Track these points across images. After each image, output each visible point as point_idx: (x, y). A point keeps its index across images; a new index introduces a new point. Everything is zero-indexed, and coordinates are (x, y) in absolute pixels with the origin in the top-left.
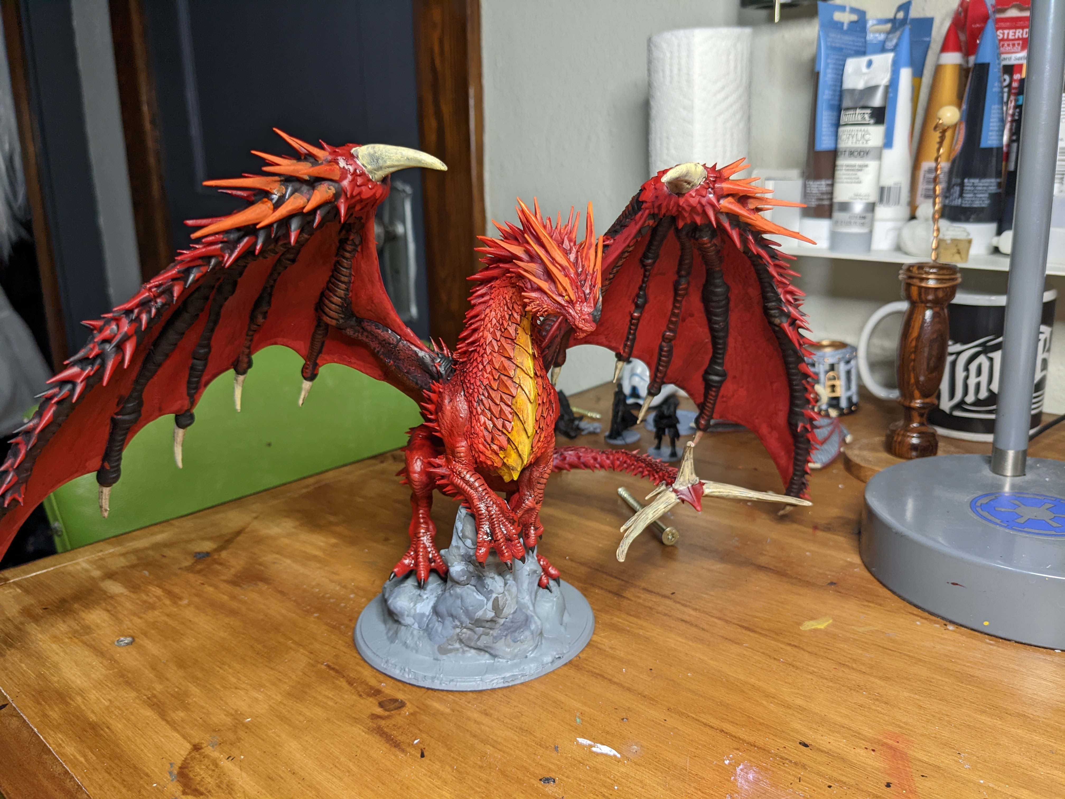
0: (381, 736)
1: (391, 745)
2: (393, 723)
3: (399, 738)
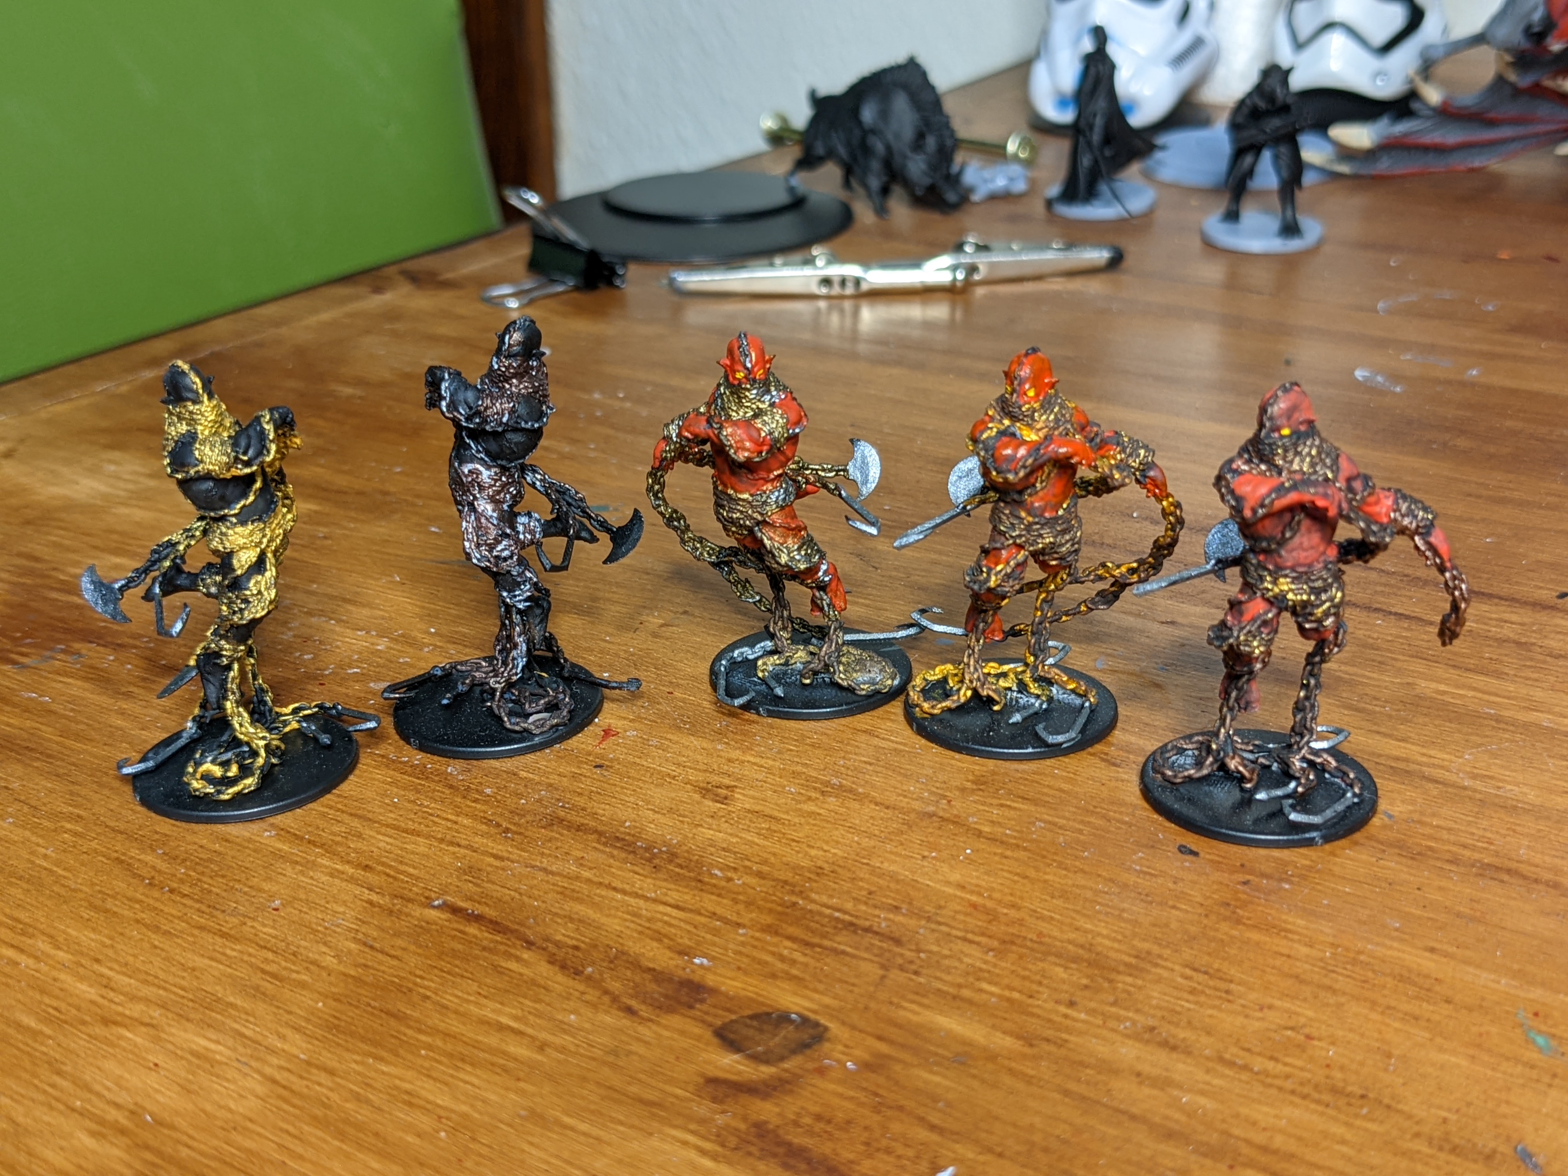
2: (812, 1108)
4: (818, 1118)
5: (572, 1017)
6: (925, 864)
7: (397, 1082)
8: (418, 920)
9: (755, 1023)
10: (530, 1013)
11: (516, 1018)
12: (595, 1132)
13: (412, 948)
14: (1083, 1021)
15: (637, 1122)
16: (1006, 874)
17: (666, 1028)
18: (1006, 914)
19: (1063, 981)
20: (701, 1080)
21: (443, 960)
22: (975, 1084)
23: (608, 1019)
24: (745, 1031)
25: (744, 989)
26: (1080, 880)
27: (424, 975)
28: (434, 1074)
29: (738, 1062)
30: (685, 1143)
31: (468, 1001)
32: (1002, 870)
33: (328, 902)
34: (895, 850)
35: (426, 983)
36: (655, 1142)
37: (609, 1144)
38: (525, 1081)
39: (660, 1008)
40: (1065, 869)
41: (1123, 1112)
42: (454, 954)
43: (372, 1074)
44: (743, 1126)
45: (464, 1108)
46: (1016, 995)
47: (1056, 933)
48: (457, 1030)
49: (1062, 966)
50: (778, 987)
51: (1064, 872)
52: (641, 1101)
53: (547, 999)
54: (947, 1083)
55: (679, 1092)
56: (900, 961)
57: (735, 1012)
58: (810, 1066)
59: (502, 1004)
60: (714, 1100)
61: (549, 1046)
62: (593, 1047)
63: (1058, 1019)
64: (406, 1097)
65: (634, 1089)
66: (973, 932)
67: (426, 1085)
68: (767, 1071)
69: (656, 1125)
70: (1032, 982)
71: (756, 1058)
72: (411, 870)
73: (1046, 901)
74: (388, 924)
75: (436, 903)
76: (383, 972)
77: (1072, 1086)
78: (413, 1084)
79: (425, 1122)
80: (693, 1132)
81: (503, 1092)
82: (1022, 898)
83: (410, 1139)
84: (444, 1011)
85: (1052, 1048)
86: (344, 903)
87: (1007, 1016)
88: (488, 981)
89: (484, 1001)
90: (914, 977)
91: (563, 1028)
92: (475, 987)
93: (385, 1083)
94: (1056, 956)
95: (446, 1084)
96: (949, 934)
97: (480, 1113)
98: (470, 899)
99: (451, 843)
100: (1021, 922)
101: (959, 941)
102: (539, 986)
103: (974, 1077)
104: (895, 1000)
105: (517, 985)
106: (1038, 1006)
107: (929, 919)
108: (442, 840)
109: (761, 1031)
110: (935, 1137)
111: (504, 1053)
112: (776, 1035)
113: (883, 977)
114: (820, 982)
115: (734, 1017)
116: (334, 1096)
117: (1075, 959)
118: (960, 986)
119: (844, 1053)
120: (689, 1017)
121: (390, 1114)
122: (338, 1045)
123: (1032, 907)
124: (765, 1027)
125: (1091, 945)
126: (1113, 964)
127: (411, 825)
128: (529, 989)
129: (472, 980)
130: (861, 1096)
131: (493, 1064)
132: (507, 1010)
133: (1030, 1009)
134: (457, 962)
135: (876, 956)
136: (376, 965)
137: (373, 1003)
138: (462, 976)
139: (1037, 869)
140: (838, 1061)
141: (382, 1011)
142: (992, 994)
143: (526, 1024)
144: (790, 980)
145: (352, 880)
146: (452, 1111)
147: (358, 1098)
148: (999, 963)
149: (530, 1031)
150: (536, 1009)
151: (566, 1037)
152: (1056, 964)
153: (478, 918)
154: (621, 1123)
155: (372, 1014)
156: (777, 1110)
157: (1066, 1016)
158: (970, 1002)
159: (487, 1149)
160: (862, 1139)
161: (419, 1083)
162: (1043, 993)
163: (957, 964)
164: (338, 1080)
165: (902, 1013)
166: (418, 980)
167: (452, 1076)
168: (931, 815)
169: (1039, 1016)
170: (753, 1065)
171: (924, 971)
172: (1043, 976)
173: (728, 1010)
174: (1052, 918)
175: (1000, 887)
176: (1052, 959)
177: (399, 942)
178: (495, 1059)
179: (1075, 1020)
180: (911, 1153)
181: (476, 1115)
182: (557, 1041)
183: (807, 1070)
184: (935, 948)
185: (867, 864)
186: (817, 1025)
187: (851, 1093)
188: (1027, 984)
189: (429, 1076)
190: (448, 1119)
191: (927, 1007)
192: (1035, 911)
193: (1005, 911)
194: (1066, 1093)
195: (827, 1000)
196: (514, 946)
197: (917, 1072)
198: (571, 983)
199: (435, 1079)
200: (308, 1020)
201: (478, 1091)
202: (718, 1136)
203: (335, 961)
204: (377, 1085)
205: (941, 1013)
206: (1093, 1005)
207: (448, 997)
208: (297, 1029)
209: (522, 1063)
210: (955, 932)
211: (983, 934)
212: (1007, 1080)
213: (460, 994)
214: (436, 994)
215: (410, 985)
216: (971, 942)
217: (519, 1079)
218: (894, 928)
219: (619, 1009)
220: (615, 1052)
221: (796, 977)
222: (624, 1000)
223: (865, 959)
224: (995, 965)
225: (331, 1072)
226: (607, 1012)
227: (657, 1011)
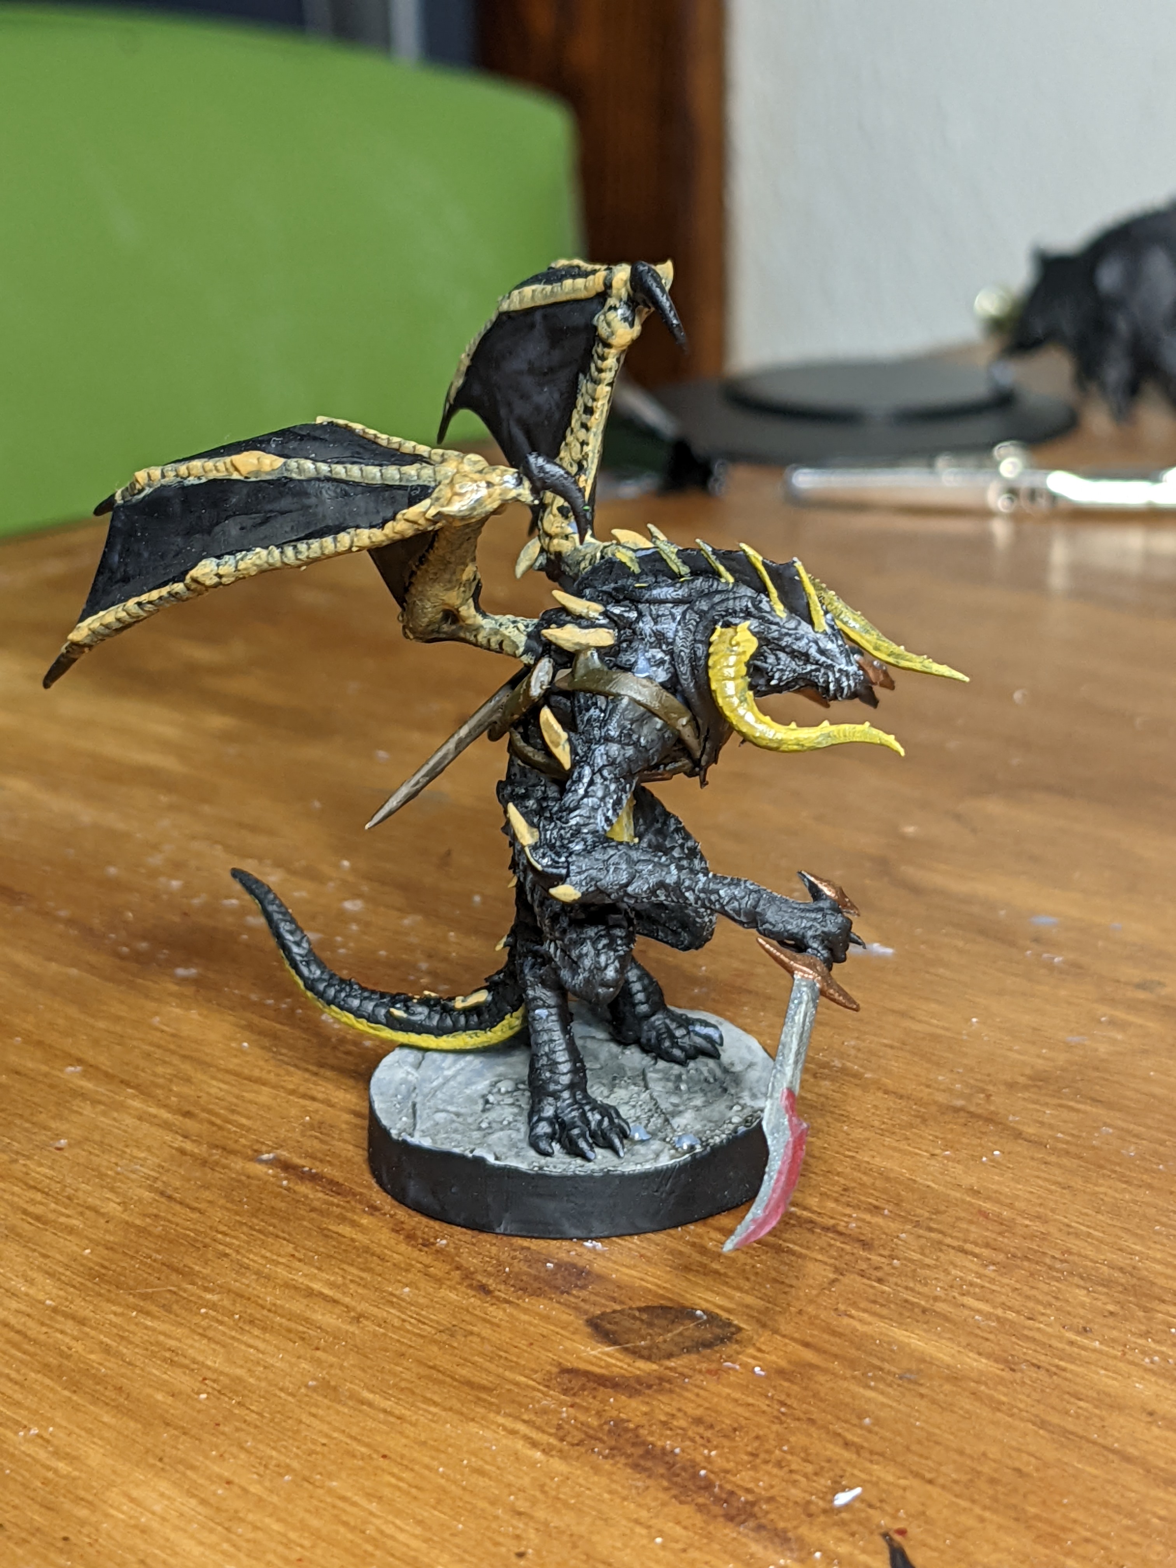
0: (636, 1466)
1: (700, 1508)
2: (691, 1409)
3: (744, 1478)
4: (698, 1421)
5: (407, 1290)
6: (933, 1162)
7: (162, 1338)
8: (237, 1173)
9: (645, 1316)
10: (352, 1281)
11: (332, 1285)
12: (399, 1410)
13: (222, 1202)
14: (1094, 1350)
15: (457, 1406)
16: (1040, 1182)
17: (526, 1311)
18: (1027, 1226)
19: (1083, 1305)
20: (555, 1370)
21: (257, 1217)
22: (922, 1404)
23: (453, 1296)
24: (627, 1323)
25: (642, 1279)
26: (1145, 1195)
27: (229, 1231)
28: (211, 1334)
29: (608, 1354)
30: (513, 1432)
31: (278, 1263)
32: (1038, 1177)
33: (127, 1146)
34: (895, 1144)
35: (228, 1239)
36: (473, 1428)
37: (414, 1425)
38: (324, 1350)
39: (524, 1290)
40: (1126, 1182)
41: (1114, 1451)
42: (273, 1211)
43: (132, 1328)
44: (594, 1421)
45: (239, 1372)
46: (1011, 1315)
47: (1090, 1252)
48: (255, 1292)
49: (1084, 1288)
50: (689, 1280)
51: (1124, 1186)
52: (470, 1384)
53: (379, 1269)
54: (881, 1399)
55: (523, 1379)
56: (864, 1266)
57: (622, 1303)
58: (704, 1366)
59: (319, 1269)
60: (565, 1392)
61: (367, 1318)
62: (424, 1323)
63: (1060, 1346)
64: (168, 1354)
65: (464, 1372)
66: (976, 1244)
67: (197, 1345)
68: (643, 1367)
69: (481, 1410)
70: (1039, 1302)
71: (636, 1353)
72: (244, 1121)
73: (1087, 1215)
74: (198, 1174)
75: (265, 1156)
76: (177, 1225)
77: (1055, 1419)
78: (180, 1341)
79: (184, 1381)
80: (524, 1421)
81: (294, 1360)
82: (1053, 1210)
83: (159, 1397)
84: (243, 1270)
85: (1042, 1375)
86: (149, 1149)
87: (991, 1337)
88: (308, 1244)
89: (297, 1264)
90: (876, 1284)
91: (391, 1301)
92: (290, 1248)
93: (146, 1338)
94: (1082, 1278)
95: (224, 1346)
96: (940, 1243)
97: (259, 1379)
98: (312, 1156)
99: (304, 1096)
100: (1044, 1237)
101: (952, 1251)
102: (373, 1254)
103: (922, 1396)
104: (842, 1307)
105: (345, 1251)
106: (1039, 1329)
107: (917, 1225)
108: (292, 1092)
109: (650, 1325)
110: (847, 1455)
111: (307, 1320)
112: (669, 1331)
113: (834, 1281)
114: (748, 1279)
115: (618, 1307)
116: (78, 1347)
117: (1107, 1283)
118: (936, 1299)
119: (754, 1358)
120: (559, 1302)
121: (142, 1369)
122: (100, 1295)
123: (1066, 1220)
124: (656, 1321)
125: (1134, 1268)
126: (1156, 1290)
127: (256, 1073)
128: (359, 1256)
129: (288, 1241)
130: (763, 1404)
131: (289, 1331)
132: (324, 1275)
133: (1026, 1332)
134: (274, 1221)
135: (832, 1257)
136: (170, 1217)
137: (155, 1256)
138: (277, 1236)
139: (1087, 1180)
140: (744, 1365)
141: (163, 1264)
142: (979, 1312)
143: (344, 1293)
144: (705, 1274)
145: (167, 1126)
146: (222, 1373)
147: (107, 1350)
148: (998, 1278)
149: (347, 1300)
150: (362, 1278)
151: (392, 1311)
152: (1078, 1286)
153: (314, 1178)
154: (436, 1404)
155: (150, 1266)
156: (645, 1409)
157: (1072, 1343)
158: (946, 1318)
159: (255, 1416)
160: (749, 1449)
161: (190, 1342)
162: (1049, 1316)
163: (942, 1276)
164: (87, 1330)
165: (846, 1320)
166: (220, 1236)
167: (233, 1338)
168: (957, 1110)
169: (1034, 1340)
170: (628, 1360)
171: (894, 1280)
172: (1057, 1298)
173: (614, 1300)
174: (1089, 1235)
175: (1027, 1196)
176: (1076, 1280)
177: (206, 1195)
178: (292, 1325)
179: (1084, 1348)
180: (810, 1469)
181: (252, 1380)
182: (381, 1314)
183: (700, 1372)
184: (916, 1256)
185: (852, 1157)
186: (729, 1324)
187: (750, 1400)
188: (1031, 1304)
189: (203, 1336)
190: (214, 1381)
191: (881, 1317)
192: (1068, 1226)
193: (1027, 1222)
194: (1043, 1424)
195: (749, 1300)
196: (353, 1210)
197: (845, 1384)
198: (416, 1254)
199: (210, 1339)
200: (67, 1267)
201: (261, 1356)
202: (559, 1427)
203: (120, 1208)
204: (137, 1340)
205: (900, 1324)
206: (1115, 1334)
207: (251, 1256)
208: (51, 1274)
209: (327, 1333)
210: (948, 1241)
211: (987, 1245)
212: (967, 1403)
213: (268, 1254)
214: (238, 1252)
215: (207, 1240)
216: (966, 1252)
217: (317, 1349)
218: (867, 1230)
219: (470, 1286)
220: (451, 1332)
221: (716, 1272)
222: (479, 1278)
223: (816, 1260)
224: (992, 1281)
225: (82, 1322)
226: (452, 1288)
227: (520, 1292)
